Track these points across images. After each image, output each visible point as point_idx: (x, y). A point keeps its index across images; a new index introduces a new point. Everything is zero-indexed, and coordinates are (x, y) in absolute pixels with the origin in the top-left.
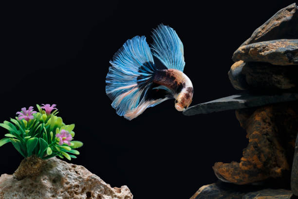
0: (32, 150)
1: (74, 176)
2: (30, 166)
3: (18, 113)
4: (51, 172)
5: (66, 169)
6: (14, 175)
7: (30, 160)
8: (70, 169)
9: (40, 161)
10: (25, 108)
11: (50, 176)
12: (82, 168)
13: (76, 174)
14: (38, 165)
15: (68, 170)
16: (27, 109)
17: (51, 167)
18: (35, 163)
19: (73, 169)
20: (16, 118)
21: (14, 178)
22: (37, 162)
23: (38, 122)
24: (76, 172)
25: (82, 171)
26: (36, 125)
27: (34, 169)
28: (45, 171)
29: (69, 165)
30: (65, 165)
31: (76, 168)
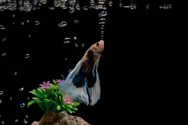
0: (50, 107)
1: (75, 123)
2: (48, 117)
3: (41, 85)
4: (61, 121)
5: (71, 119)
6: (40, 122)
7: (49, 113)
8: (73, 119)
9: (54, 114)
10: (45, 82)
11: (60, 123)
12: (80, 119)
13: (76, 122)
14: (53, 117)
15: (72, 120)
16: (46, 83)
17: (61, 118)
18: (51, 115)
19: (75, 119)
20: (40, 88)
21: (40, 124)
22: (52, 115)
23: (53, 91)
24: (77, 121)
25: (80, 120)
26: (52, 92)
27: (51, 119)
28: (58, 120)
29: (72, 117)
30: (70, 117)
31: (77, 118)
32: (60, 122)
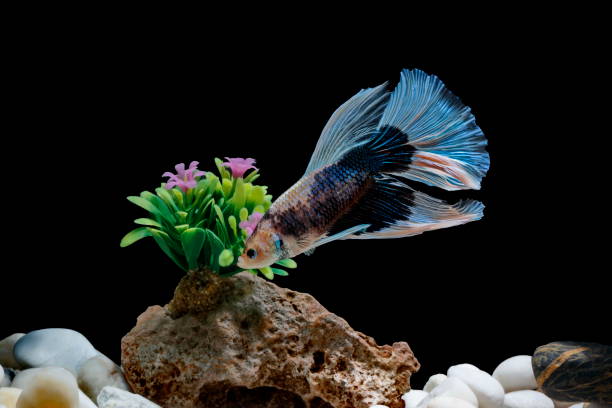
0: (197, 255)
1: (290, 315)
2: (193, 290)
3: (166, 174)
4: (239, 304)
5: (274, 300)
6: (167, 307)
7: (196, 277)
8: (281, 301)
9: (215, 279)
10: (182, 165)
11: (236, 313)
12: (308, 299)
13: (293, 310)
14: (210, 288)
15: (277, 303)
16: (187, 167)
17: (242, 294)
18: (204, 285)
19: (289, 299)
20: (163, 184)
21: (167, 314)
22: (208, 282)
23: (209, 195)
24: (295, 307)
25: (307, 305)
26: (205, 200)
27: (202, 295)
28: (228, 301)
29: (282, 292)
30: (272, 291)
31: (296, 298)
32: (235, 307)
